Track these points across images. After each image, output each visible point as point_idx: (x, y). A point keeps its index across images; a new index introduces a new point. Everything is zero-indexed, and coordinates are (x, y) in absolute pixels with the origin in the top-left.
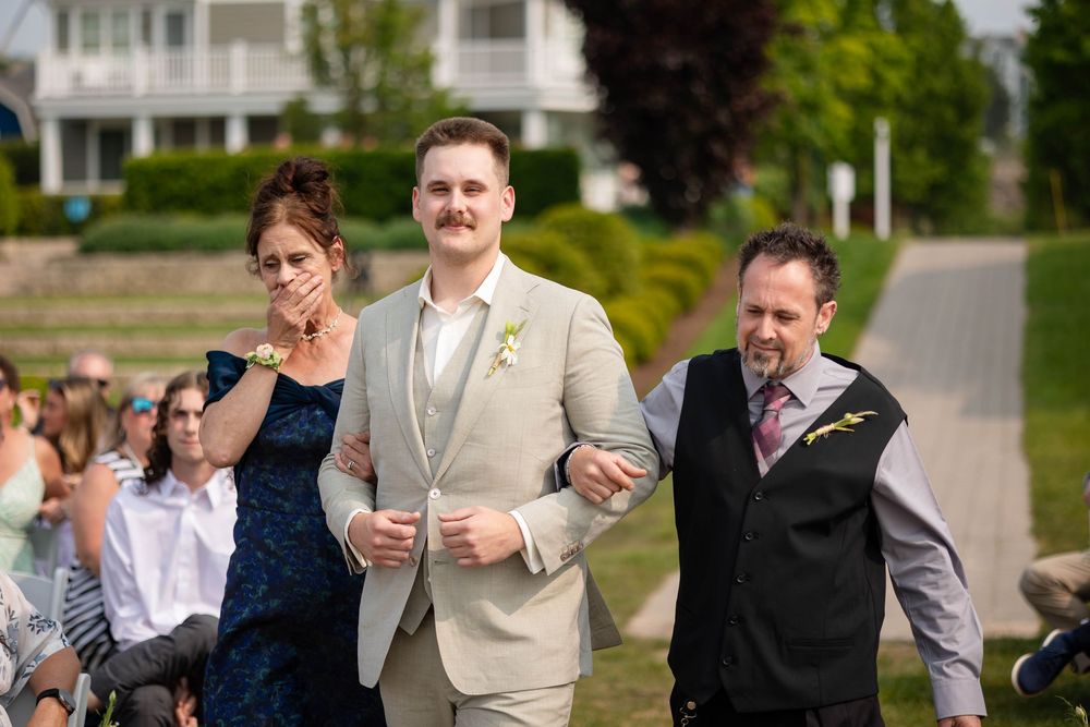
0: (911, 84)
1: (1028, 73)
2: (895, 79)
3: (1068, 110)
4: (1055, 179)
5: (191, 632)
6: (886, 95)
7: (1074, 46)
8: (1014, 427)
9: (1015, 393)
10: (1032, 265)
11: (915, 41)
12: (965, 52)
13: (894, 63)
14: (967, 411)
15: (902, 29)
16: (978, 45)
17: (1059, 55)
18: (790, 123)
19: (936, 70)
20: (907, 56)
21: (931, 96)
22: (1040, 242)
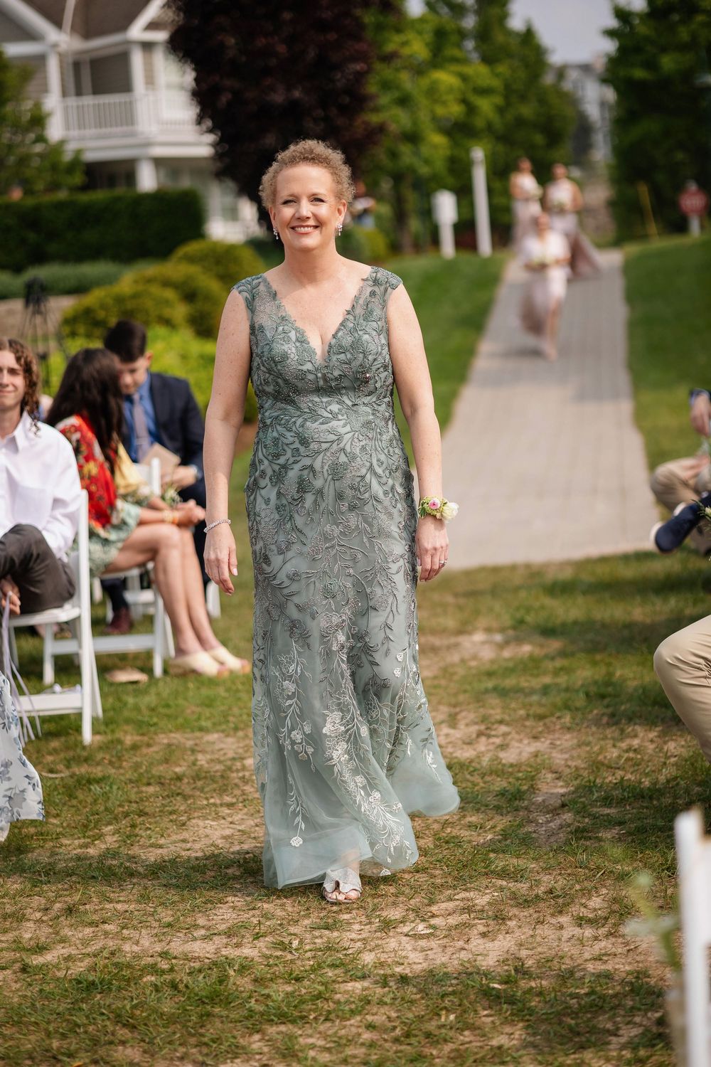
0: (501, 110)
1: (610, 94)
2: (486, 106)
3: (650, 126)
4: (643, 191)
5: (18, 536)
6: (479, 123)
7: (651, 65)
8: (626, 407)
9: (623, 379)
10: (628, 269)
11: (502, 69)
12: (549, 79)
13: (484, 92)
14: (581, 397)
15: (488, 60)
16: (561, 72)
17: (639, 74)
18: (394, 155)
19: (523, 98)
20: (496, 83)
21: (520, 122)
22: (633, 249)
